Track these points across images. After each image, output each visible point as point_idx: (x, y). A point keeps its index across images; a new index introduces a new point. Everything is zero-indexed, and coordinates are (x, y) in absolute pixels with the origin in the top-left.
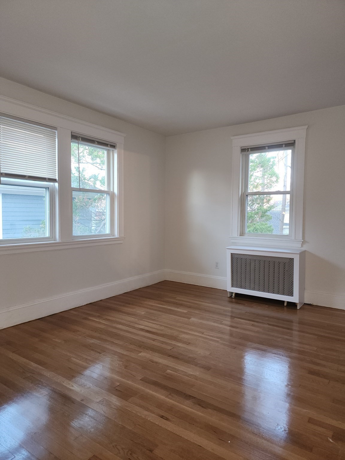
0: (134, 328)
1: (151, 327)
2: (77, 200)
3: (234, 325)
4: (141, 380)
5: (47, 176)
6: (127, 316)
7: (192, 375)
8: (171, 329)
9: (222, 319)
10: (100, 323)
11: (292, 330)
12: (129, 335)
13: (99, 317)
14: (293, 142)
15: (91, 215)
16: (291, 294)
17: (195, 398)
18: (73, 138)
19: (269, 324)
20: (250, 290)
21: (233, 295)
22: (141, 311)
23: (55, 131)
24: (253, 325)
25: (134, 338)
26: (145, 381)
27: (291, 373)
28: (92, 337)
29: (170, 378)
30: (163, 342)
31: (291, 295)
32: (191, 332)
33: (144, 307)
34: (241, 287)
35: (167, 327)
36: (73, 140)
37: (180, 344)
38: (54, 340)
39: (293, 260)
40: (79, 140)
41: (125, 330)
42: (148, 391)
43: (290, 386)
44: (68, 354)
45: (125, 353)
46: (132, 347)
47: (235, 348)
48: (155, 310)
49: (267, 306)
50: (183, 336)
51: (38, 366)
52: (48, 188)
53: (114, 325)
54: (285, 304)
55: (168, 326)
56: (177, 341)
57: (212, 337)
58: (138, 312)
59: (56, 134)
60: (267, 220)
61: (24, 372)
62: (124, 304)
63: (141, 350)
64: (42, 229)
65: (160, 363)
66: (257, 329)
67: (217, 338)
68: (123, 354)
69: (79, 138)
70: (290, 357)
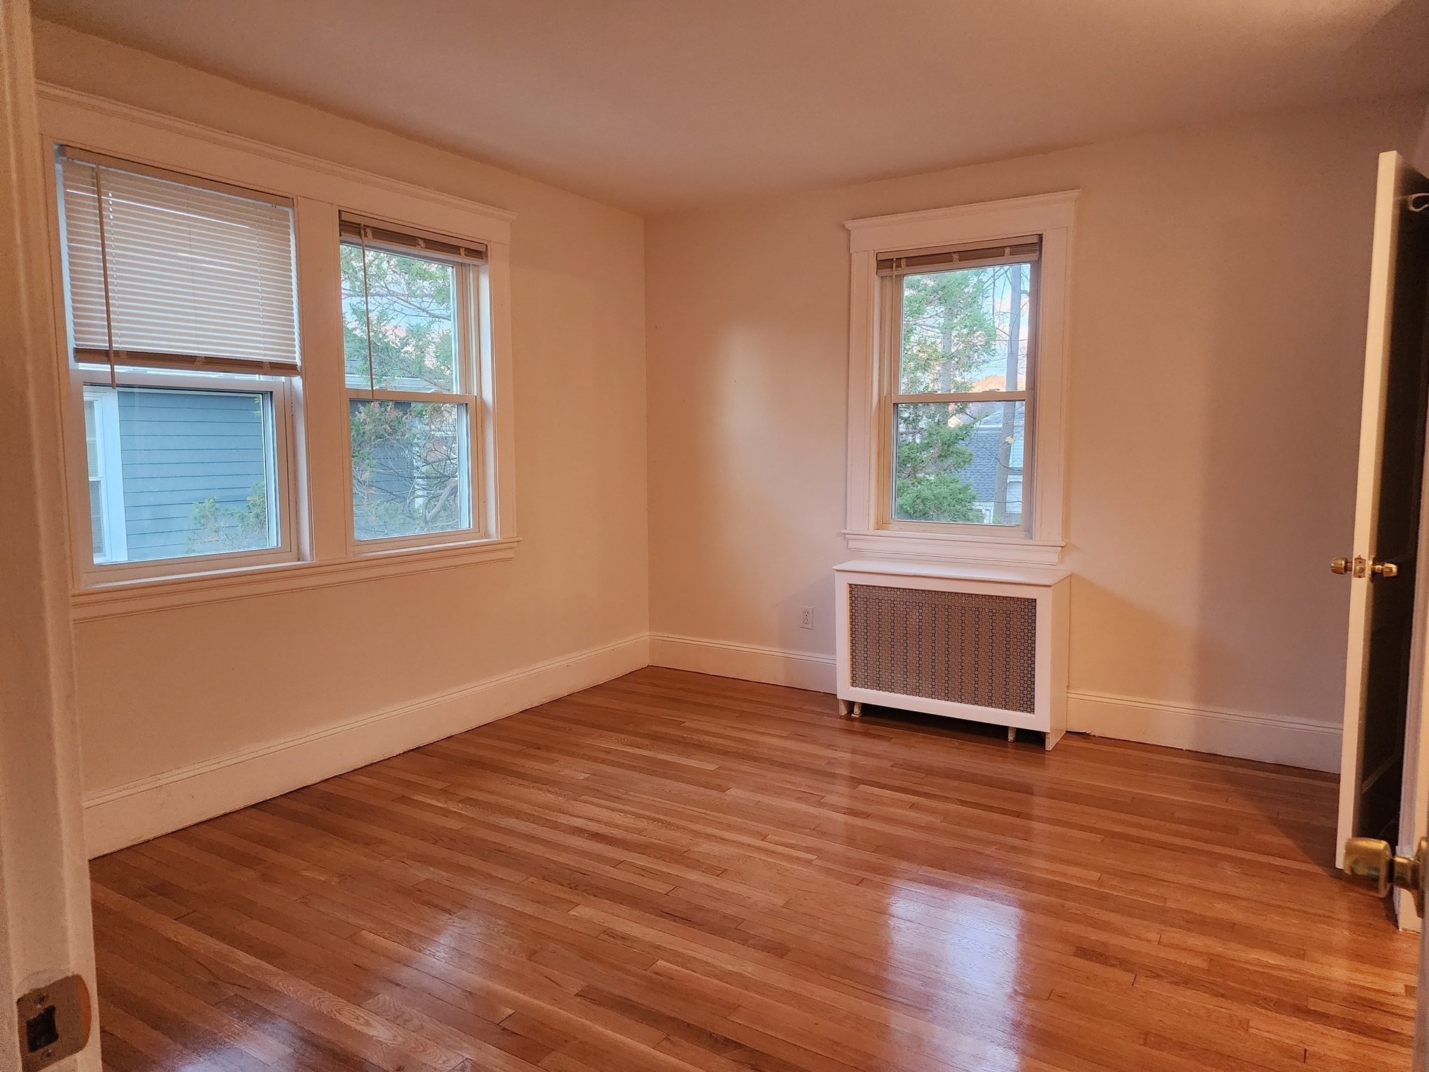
0: (556, 826)
1: (606, 824)
2: (363, 414)
3: (860, 806)
4: (577, 995)
5: (265, 355)
6: (533, 787)
7: (731, 973)
8: (669, 825)
9: (822, 790)
10: (447, 813)
11: (1029, 817)
12: (537, 850)
13: (444, 792)
14: (1035, 240)
15: (412, 463)
16: (1027, 705)
17: (739, 1046)
18: (346, 231)
19: (963, 803)
20: (905, 695)
21: (857, 710)
22: (575, 771)
23: (286, 209)
24: (913, 806)
25: (555, 858)
26: (591, 997)
27: (1025, 957)
28: (424, 860)
29: (664, 985)
30: (643, 869)
31: (1029, 710)
32: (727, 835)
33: (585, 757)
34: (879, 687)
35: (655, 820)
36: (346, 237)
37: (693, 876)
38: (305, 873)
39: (1034, 604)
40: (366, 236)
41: (527, 835)
42: (601, 1029)
43: (1021, 999)
44: (353, 920)
45: (529, 909)
46: (549, 888)
47: (861, 881)
48: (619, 765)
49: (956, 743)
50: (705, 847)
51: (258, 961)
52: (271, 393)
53: (494, 819)
54: (1011, 737)
55: (657, 816)
56: (688, 866)
57: (792, 848)
58: (567, 772)
59: (291, 218)
60: (958, 466)
61: (214, 984)
62: (521, 748)
63: (577, 899)
64: (255, 511)
65: (635, 940)
66: (924, 818)
67: (808, 850)
68: (521, 914)
69: (364, 229)
70: (1025, 906)
